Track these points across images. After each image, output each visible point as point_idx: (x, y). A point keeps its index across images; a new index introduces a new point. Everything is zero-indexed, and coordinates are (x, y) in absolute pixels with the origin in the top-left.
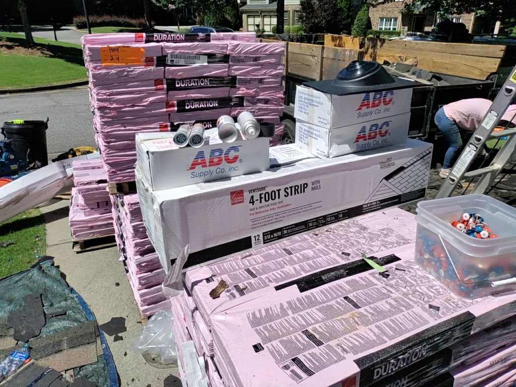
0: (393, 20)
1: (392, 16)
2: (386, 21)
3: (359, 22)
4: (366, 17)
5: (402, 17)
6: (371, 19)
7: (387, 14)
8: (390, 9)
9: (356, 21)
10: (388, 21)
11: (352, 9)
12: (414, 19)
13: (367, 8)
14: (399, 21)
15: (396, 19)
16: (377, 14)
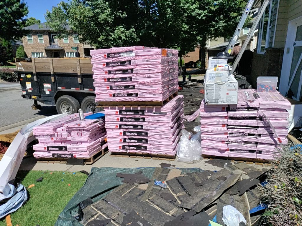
0: (40, 53)
1: (40, 52)
2: (36, 54)
3: (19, 55)
4: (23, 52)
5: (46, 52)
6: (27, 53)
7: (36, 51)
8: (37, 48)
9: (17, 54)
10: (38, 54)
11: (11, 47)
12: (53, 53)
13: (22, 47)
14: (44, 54)
15: (42, 53)
16: (30, 50)
